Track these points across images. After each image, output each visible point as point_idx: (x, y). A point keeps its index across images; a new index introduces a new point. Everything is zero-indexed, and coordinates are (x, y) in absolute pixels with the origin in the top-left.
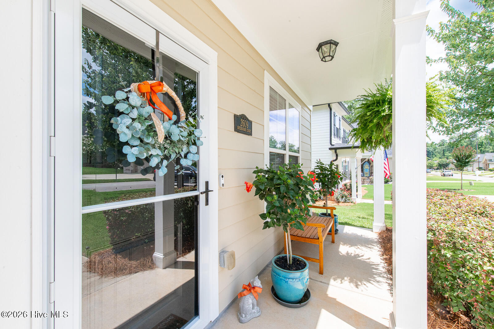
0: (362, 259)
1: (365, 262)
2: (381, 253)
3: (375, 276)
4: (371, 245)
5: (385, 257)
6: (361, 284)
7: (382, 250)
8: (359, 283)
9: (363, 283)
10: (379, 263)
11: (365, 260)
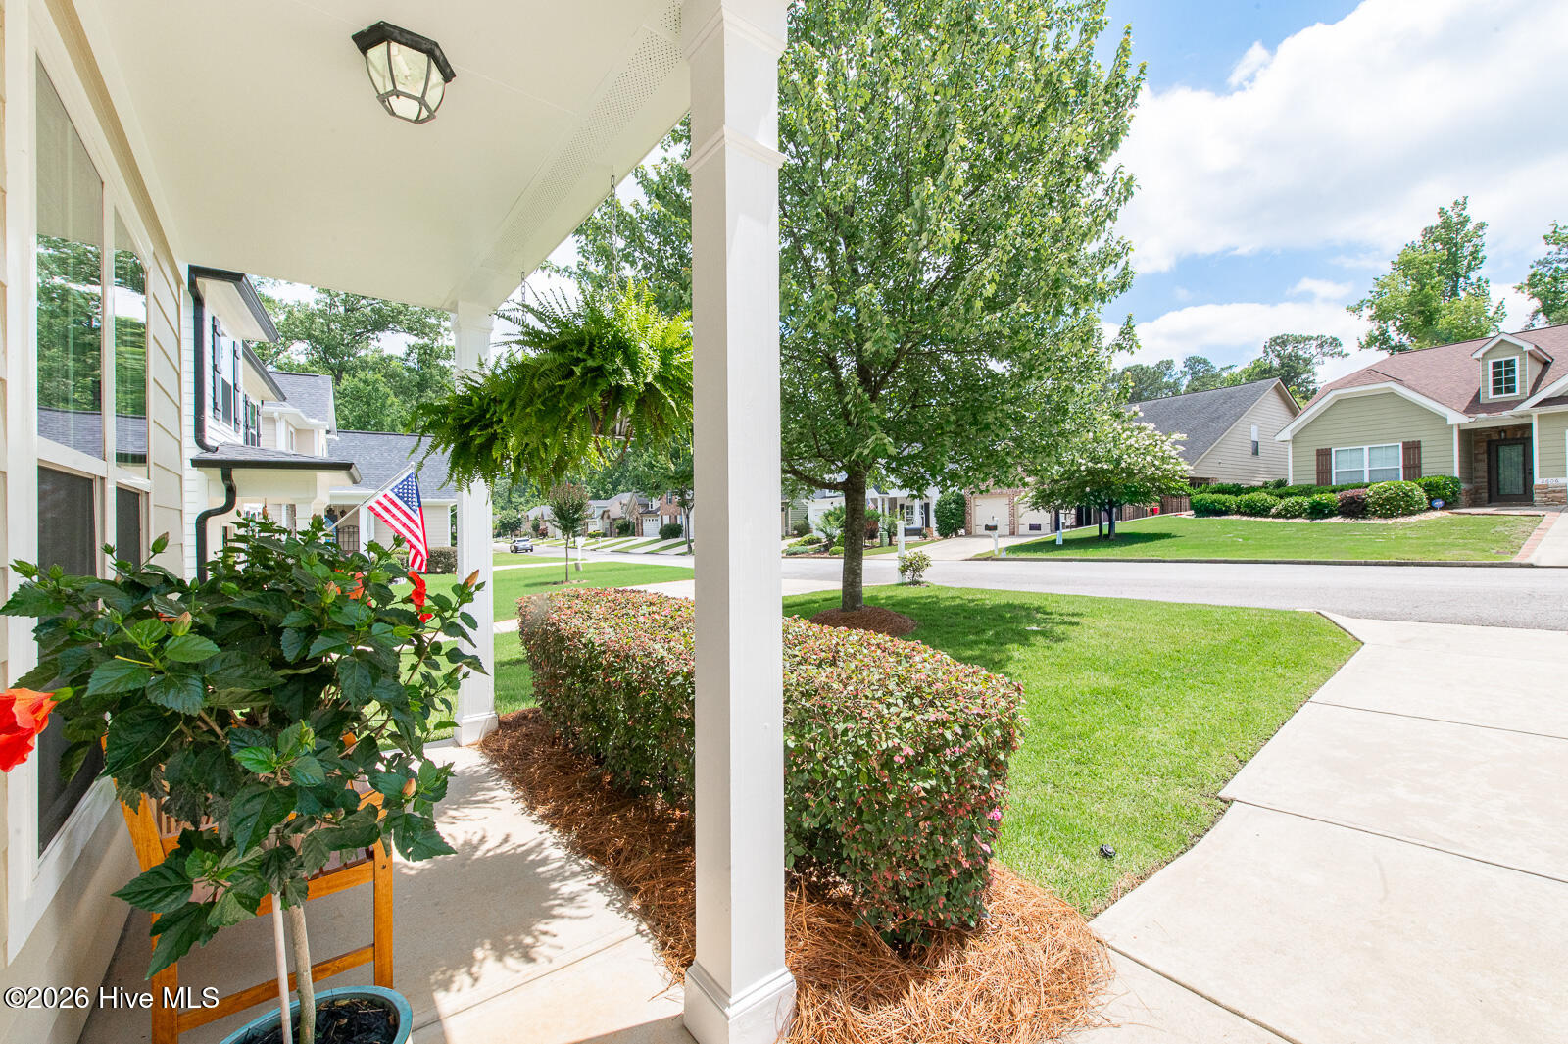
0: (488, 851)
1: (502, 854)
2: (522, 804)
3: (554, 886)
4: (483, 789)
5: (541, 810)
6: (535, 937)
7: (522, 793)
8: (529, 940)
9: (536, 933)
10: (540, 838)
11: (498, 851)
